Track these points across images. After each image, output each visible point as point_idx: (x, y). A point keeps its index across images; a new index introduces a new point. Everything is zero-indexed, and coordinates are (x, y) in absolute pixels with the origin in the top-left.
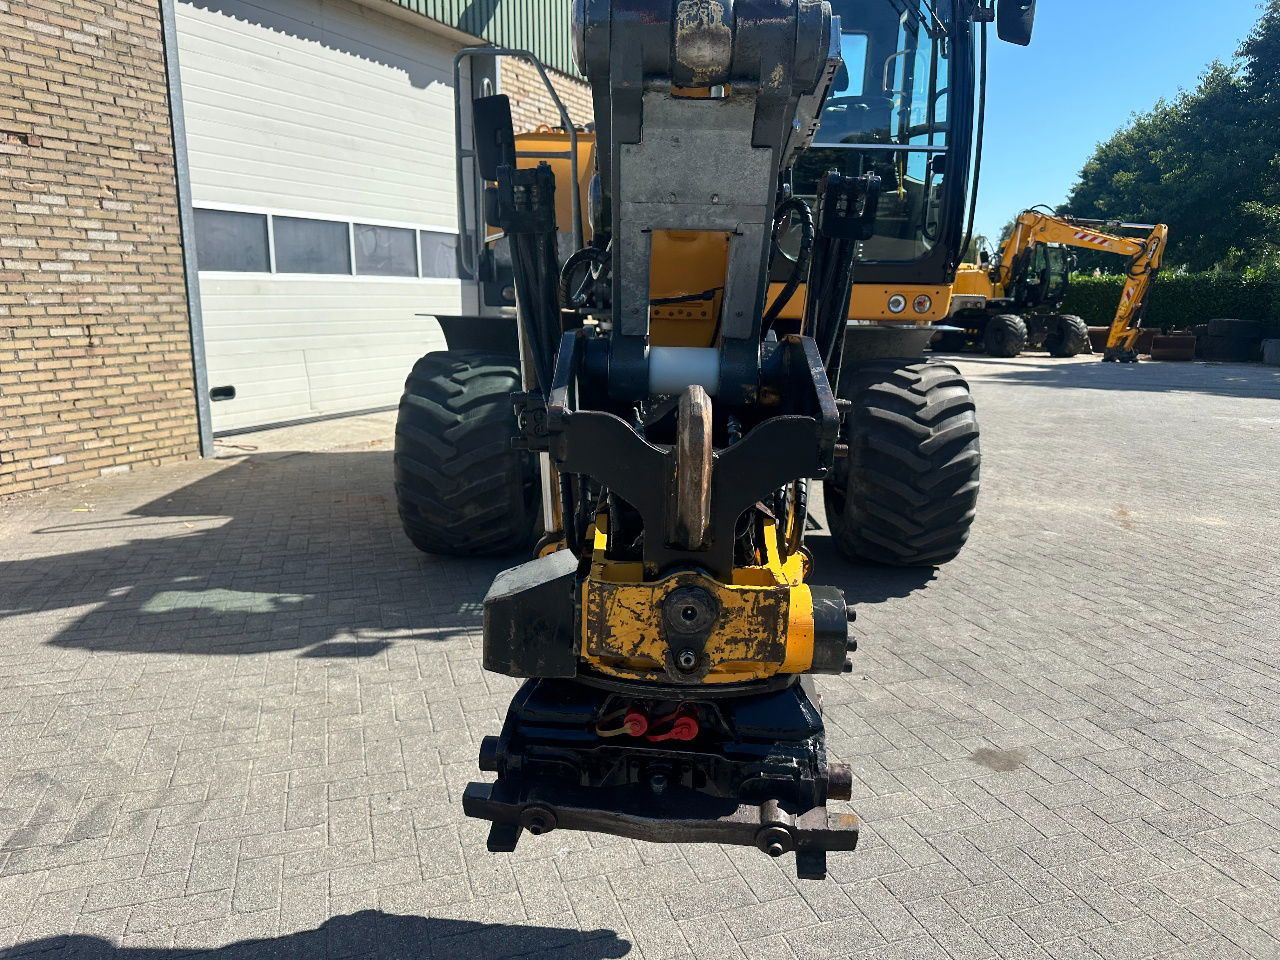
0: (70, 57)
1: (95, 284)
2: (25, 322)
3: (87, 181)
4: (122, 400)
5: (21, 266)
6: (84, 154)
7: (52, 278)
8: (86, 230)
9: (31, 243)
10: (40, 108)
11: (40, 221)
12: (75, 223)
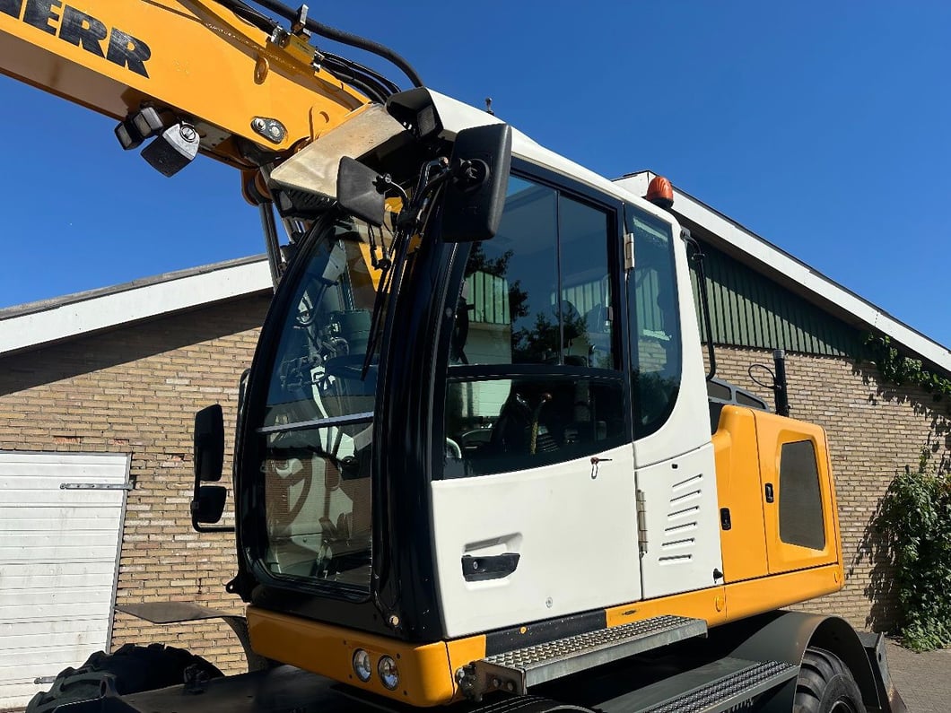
2: (154, 576)
4: (217, 635)
5: (160, 538)
11: (180, 508)
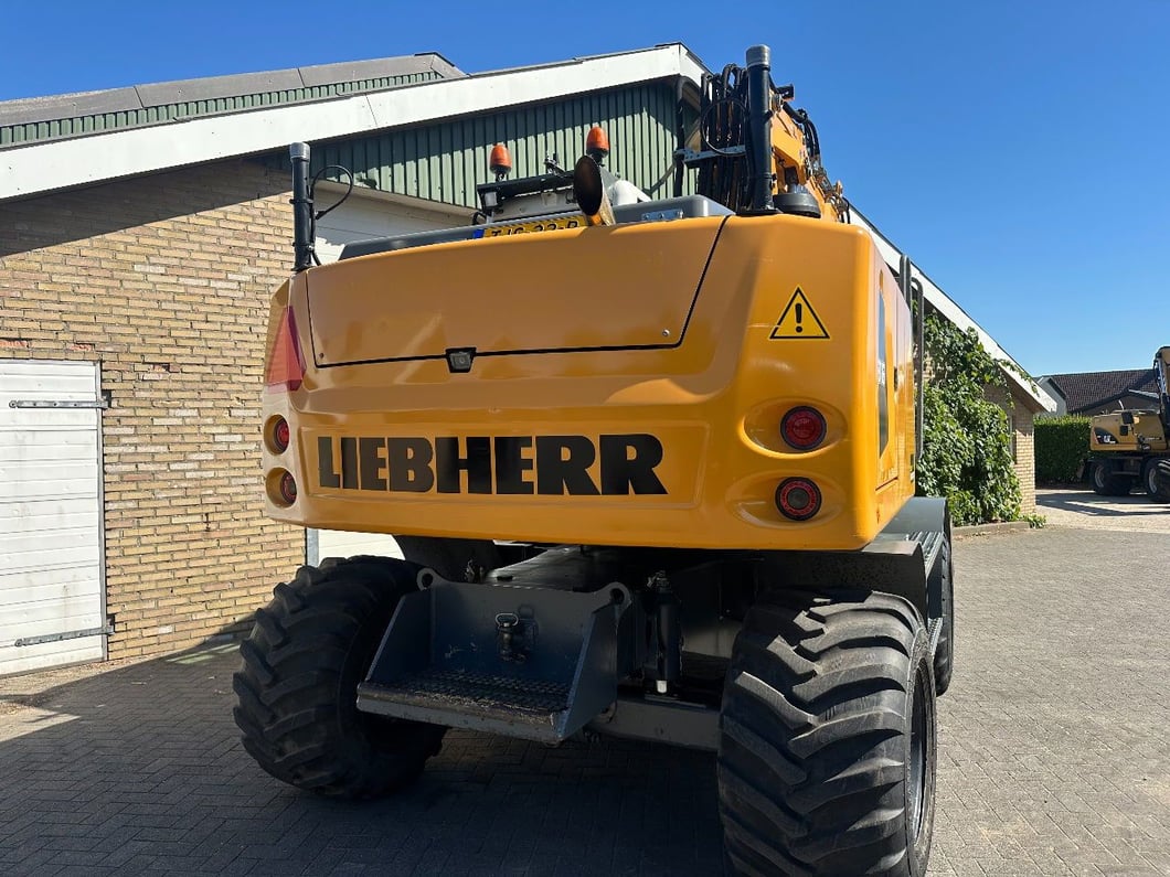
0: (213, 301)
1: (218, 478)
2: (150, 513)
3: (218, 395)
4: (233, 576)
5: (152, 468)
6: (218, 374)
7: (179, 476)
8: (214, 435)
9: (164, 449)
10: (182, 342)
11: (173, 430)
12: (203, 430)
